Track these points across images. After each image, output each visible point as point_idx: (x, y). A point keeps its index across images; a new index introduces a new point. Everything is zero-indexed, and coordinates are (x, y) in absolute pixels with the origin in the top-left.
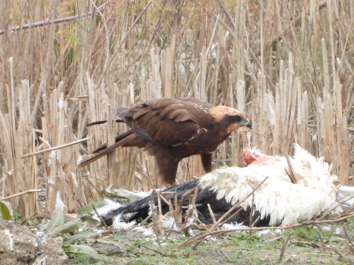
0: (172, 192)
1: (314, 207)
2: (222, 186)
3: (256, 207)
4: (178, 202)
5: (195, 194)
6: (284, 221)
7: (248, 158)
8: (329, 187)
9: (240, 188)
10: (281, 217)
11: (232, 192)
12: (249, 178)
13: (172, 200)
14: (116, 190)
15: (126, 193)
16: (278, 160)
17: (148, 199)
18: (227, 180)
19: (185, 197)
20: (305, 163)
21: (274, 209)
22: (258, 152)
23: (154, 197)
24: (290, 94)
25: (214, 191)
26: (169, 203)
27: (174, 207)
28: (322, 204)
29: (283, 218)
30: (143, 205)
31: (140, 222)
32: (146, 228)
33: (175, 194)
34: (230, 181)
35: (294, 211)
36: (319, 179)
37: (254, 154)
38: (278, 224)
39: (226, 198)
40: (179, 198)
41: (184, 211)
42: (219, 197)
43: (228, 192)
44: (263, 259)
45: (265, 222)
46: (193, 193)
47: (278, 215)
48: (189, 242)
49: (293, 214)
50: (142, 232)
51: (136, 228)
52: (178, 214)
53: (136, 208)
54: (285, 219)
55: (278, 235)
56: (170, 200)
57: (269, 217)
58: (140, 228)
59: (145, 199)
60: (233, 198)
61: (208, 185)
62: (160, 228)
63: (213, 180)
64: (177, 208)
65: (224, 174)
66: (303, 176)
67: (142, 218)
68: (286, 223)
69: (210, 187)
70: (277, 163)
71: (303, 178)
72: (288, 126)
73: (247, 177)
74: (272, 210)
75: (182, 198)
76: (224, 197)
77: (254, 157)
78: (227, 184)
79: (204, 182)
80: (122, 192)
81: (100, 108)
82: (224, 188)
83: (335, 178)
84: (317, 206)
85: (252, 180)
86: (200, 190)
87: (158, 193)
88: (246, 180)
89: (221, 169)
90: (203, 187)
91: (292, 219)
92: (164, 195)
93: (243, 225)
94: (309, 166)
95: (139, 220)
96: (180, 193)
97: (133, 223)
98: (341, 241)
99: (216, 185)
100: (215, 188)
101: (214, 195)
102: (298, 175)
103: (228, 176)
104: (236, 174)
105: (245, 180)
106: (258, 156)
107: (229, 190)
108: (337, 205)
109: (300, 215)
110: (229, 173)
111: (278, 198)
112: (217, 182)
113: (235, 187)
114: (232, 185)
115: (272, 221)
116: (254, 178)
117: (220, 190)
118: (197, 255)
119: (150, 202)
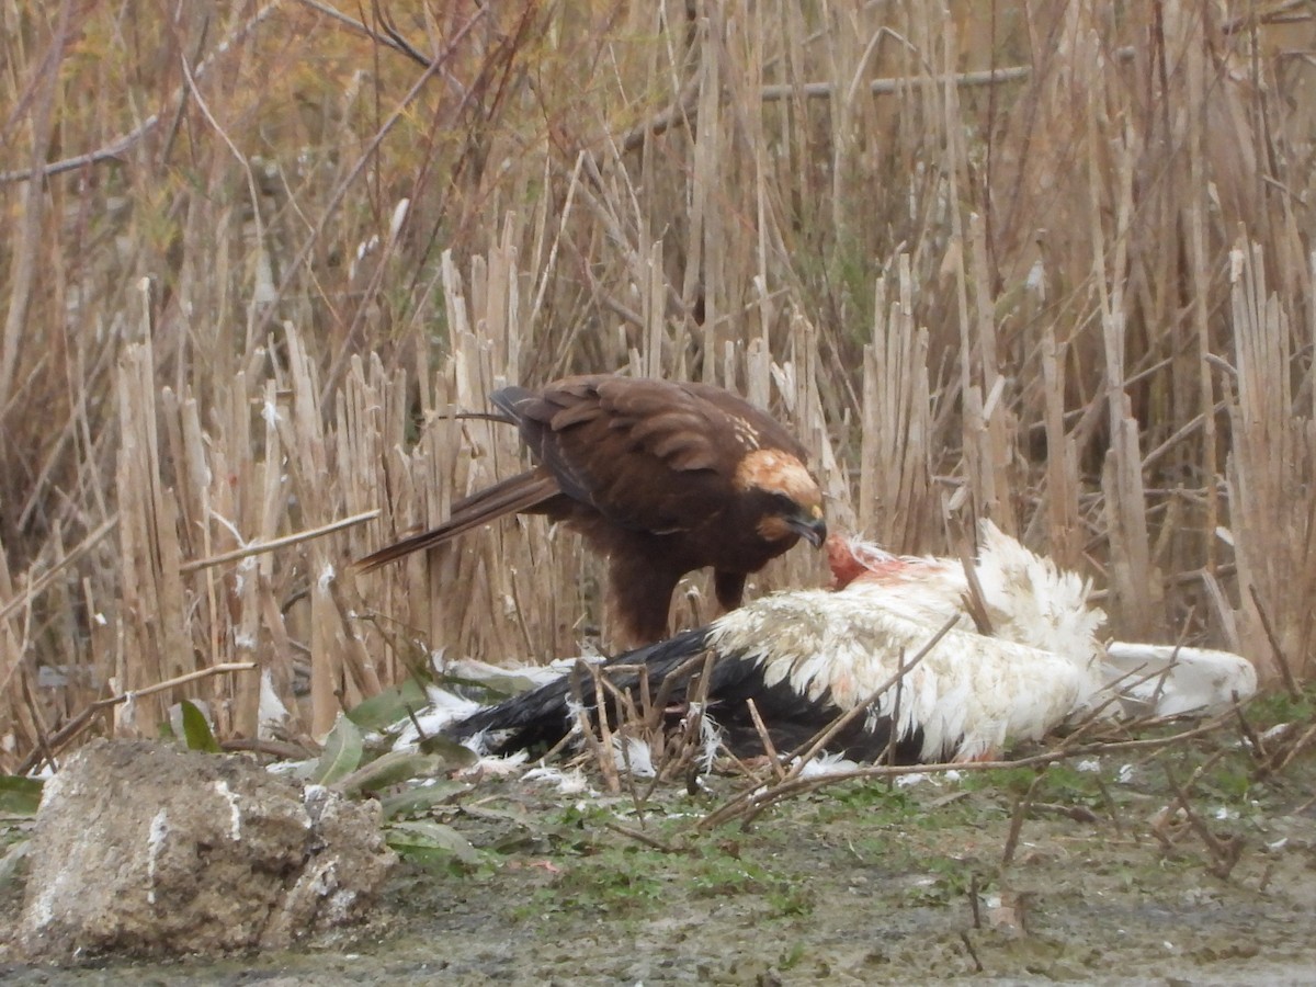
0: (636, 667)
1: (1050, 704)
2: (781, 645)
3: (882, 705)
4: (653, 696)
5: (707, 671)
6: (963, 747)
7: (843, 564)
8: (1085, 646)
9: (833, 652)
10: (954, 734)
11: (808, 662)
12: (858, 623)
13: (636, 688)
14: (452, 664)
15: (481, 671)
16: (933, 569)
17: (561, 689)
18: (795, 629)
19: (673, 680)
20: (1014, 575)
21: (935, 711)
22: (870, 547)
23: (581, 683)
24: (906, 377)
25: (759, 662)
26: (625, 698)
27: (640, 711)
28: (1071, 694)
29: (962, 738)
30: (549, 705)
31: (540, 755)
32: (564, 770)
33: (641, 672)
34: (801, 633)
35: (993, 716)
36: (1056, 622)
37: (860, 552)
38: (948, 755)
39: (792, 682)
40: (654, 683)
41: (673, 721)
42: (772, 678)
43: (797, 664)
44: (959, 857)
45: (910, 750)
46: (699, 666)
47: (945, 728)
48: (729, 809)
49: (989, 724)
50: (552, 785)
51: (533, 772)
52: (654, 730)
53: (525, 715)
54: (968, 740)
55: (954, 786)
56: (628, 690)
57: (920, 733)
58: (544, 772)
59: (553, 686)
60: (812, 680)
61: (738, 643)
62: (607, 771)
63: (752, 628)
64: (650, 713)
65: (783, 611)
66: (1010, 614)
67: (543, 744)
68: (969, 749)
69: (745, 650)
70: (933, 576)
71: (1009, 620)
72: (902, 470)
73: (852, 617)
74: (928, 714)
75: (665, 684)
76: (787, 679)
77: (860, 560)
78: (793, 640)
79: (727, 636)
80: (471, 668)
81: (360, 427)
82: (787, 653)
83: (1100, 617)
84: (1060, 700)
85: (868, 627)
86: (717, 658)
87: (595, 671)
88: (851, 629)
89: (775, 598)
90: (725, 651)
91: (987, 739)
92: (611, 676)
93: (845, 758)
94: (1026, 584)
95: (535, 749)
96: (658, 667)
97: (519, 757)
98: (1140, 802)
99: (761, 644)
100: (761, 651)
101: (759, 672)
102: (995, 610)
103: (797, 617)
104: (820, 610)
105: (845, 628)
106: (870, 558)
107: (801, 659)
108: (1108, 698)
109: (1010, 729)
110: (800, 609)
111: (947, 680)
112: (765, 634)
113: (817, 649)
114: (808, 643)
115: (931, 746)
116: (873, 622)
117: (776, 657)
118: (756, 847)
119: (568, 695)
